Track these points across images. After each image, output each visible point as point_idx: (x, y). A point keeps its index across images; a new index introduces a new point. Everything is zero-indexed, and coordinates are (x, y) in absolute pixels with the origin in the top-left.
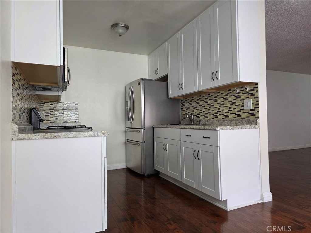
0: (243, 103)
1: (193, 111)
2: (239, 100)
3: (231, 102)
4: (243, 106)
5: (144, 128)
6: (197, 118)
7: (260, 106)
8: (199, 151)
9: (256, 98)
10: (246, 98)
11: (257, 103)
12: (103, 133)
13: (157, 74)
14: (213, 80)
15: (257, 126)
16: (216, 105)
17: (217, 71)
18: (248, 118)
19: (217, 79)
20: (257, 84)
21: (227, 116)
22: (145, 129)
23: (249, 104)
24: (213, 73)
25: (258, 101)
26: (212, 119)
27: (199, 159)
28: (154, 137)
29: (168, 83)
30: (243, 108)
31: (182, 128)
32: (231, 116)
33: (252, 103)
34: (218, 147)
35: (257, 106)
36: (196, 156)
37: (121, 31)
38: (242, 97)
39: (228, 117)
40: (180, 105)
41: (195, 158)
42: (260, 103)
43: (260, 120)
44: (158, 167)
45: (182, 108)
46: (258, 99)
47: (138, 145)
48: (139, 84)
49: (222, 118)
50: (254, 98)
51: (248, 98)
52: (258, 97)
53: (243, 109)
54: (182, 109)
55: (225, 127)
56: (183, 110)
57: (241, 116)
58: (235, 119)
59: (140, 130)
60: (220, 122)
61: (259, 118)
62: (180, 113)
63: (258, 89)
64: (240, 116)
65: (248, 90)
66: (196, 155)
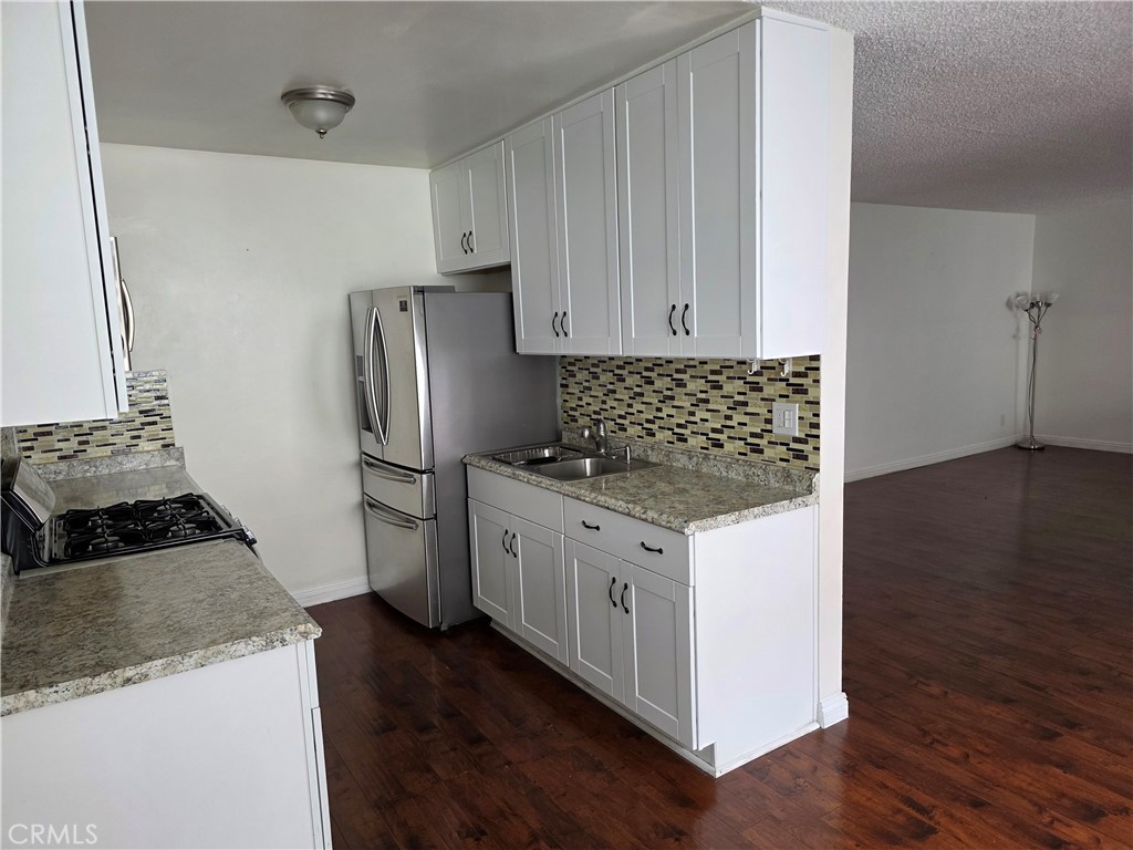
0: (770, 411)
1: (604, 402)
2: (756, 399)
3: (733, 397)
4: (769, 421)
5: (430, 471)
6: (616, 428)
7: (823, 432)
8: (626, 587)
9: (812, 403)
10: (781, 396)
11: (814, 420)
12: (300, 633)
13: (469, 251)
14: (675, 333)
15: (811, 498)
16: (680, 400)
17: (687, 306)
18: (784, 464)
19: (688, 333)
20: (816, 358)
21: (718, 445)
22: (434, 473)
23: (788, 419)
24: (674, 307)
25: (817, 415)
26: (668, 442)
27: (627, 612)
28: (467, 497)
29: (511, 294)
30: (768, 427)
31: (568, 495)
32: (729, 447)
33: (800, 418)
34: (691, 590)
35: (814, 432)
36: (618, 602)
37: (322, 114)
38: (769, 391)
39: (722, 446)
40: (558, 373)
41: (615, 605)
42: (823, 421)
43: (821, 480)
44: (484, 601)
45: (564, 382)
46: (819, 410)
47: (411, 528)
48: (404, 307)
49: (702, 448)
50: (807, 402)
51: (787, 397)
52: (818, 403)
53: (771, 431)
54: (562, 386)
55: (710, 521)
56: (570, 390)
57: (761, 452)
58: (743, 457)
59: (416, 475)
60: (695, 459)
61: (818, 470)
62: (559, 401)
63: (819, 374)
64: (757, 450)
65: (786, 371)
66: (616, 596)
